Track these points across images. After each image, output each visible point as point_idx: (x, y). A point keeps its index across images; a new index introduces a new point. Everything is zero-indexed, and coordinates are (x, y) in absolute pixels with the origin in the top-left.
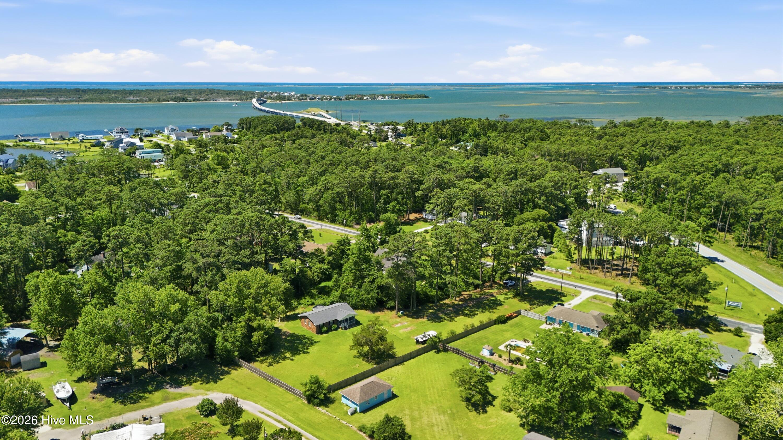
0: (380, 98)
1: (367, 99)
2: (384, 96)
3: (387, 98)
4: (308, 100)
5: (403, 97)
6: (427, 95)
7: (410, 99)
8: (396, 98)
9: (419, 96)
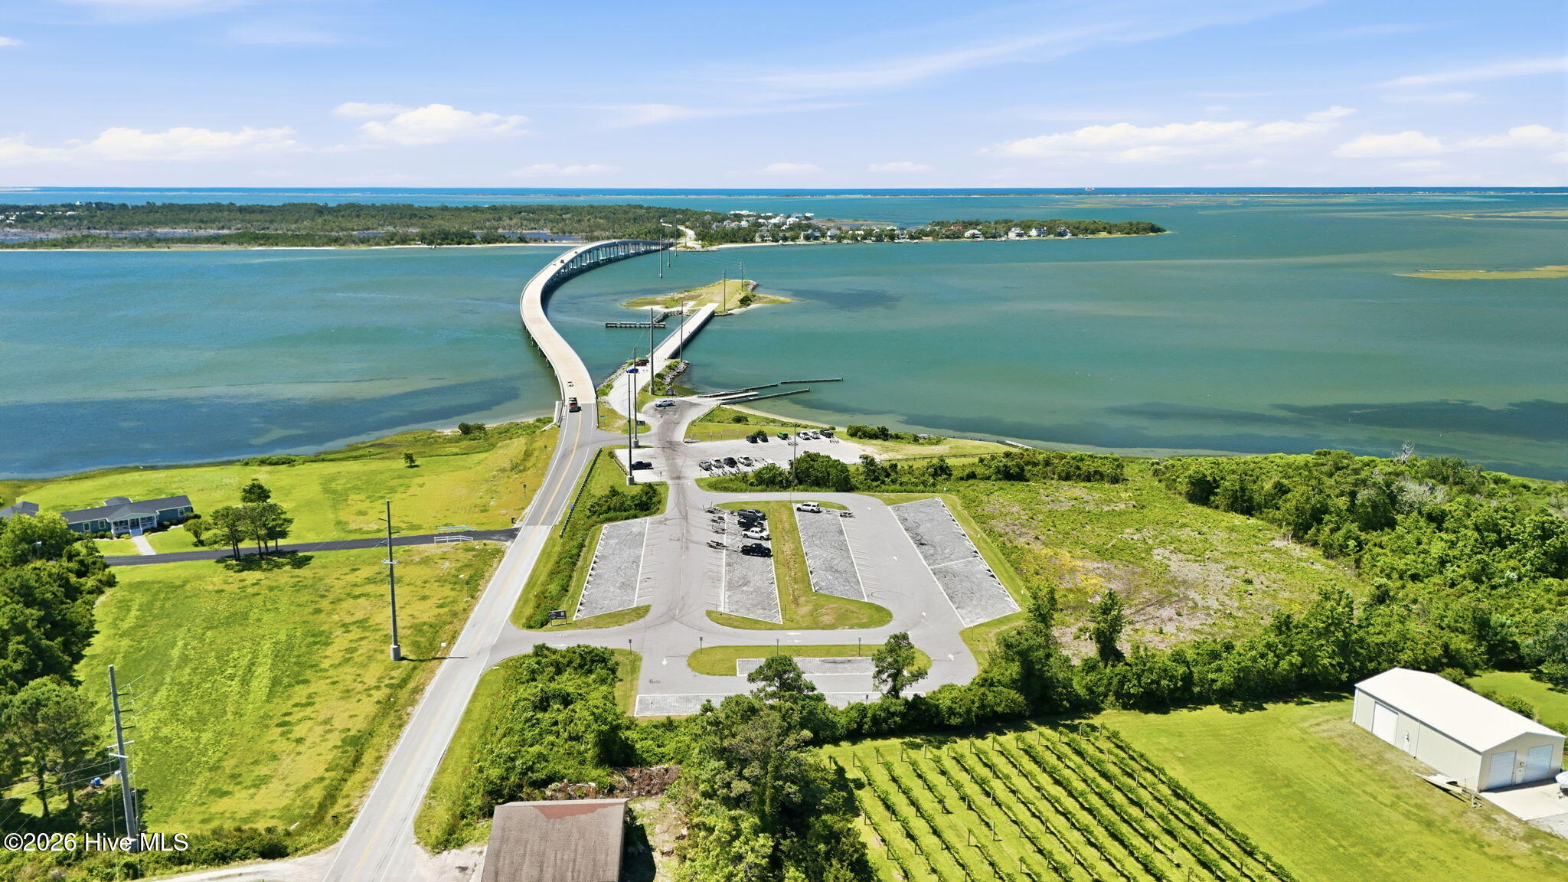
0: (1012, 235)
1: (974, 236)
2: (1026, 227)
3: (1034, 232)
4: (801, 241)
5: (1086, 231)
6: (1158, 224)
7: (1104, 235)
8: (1061, 234)
9: (1134, 228)
